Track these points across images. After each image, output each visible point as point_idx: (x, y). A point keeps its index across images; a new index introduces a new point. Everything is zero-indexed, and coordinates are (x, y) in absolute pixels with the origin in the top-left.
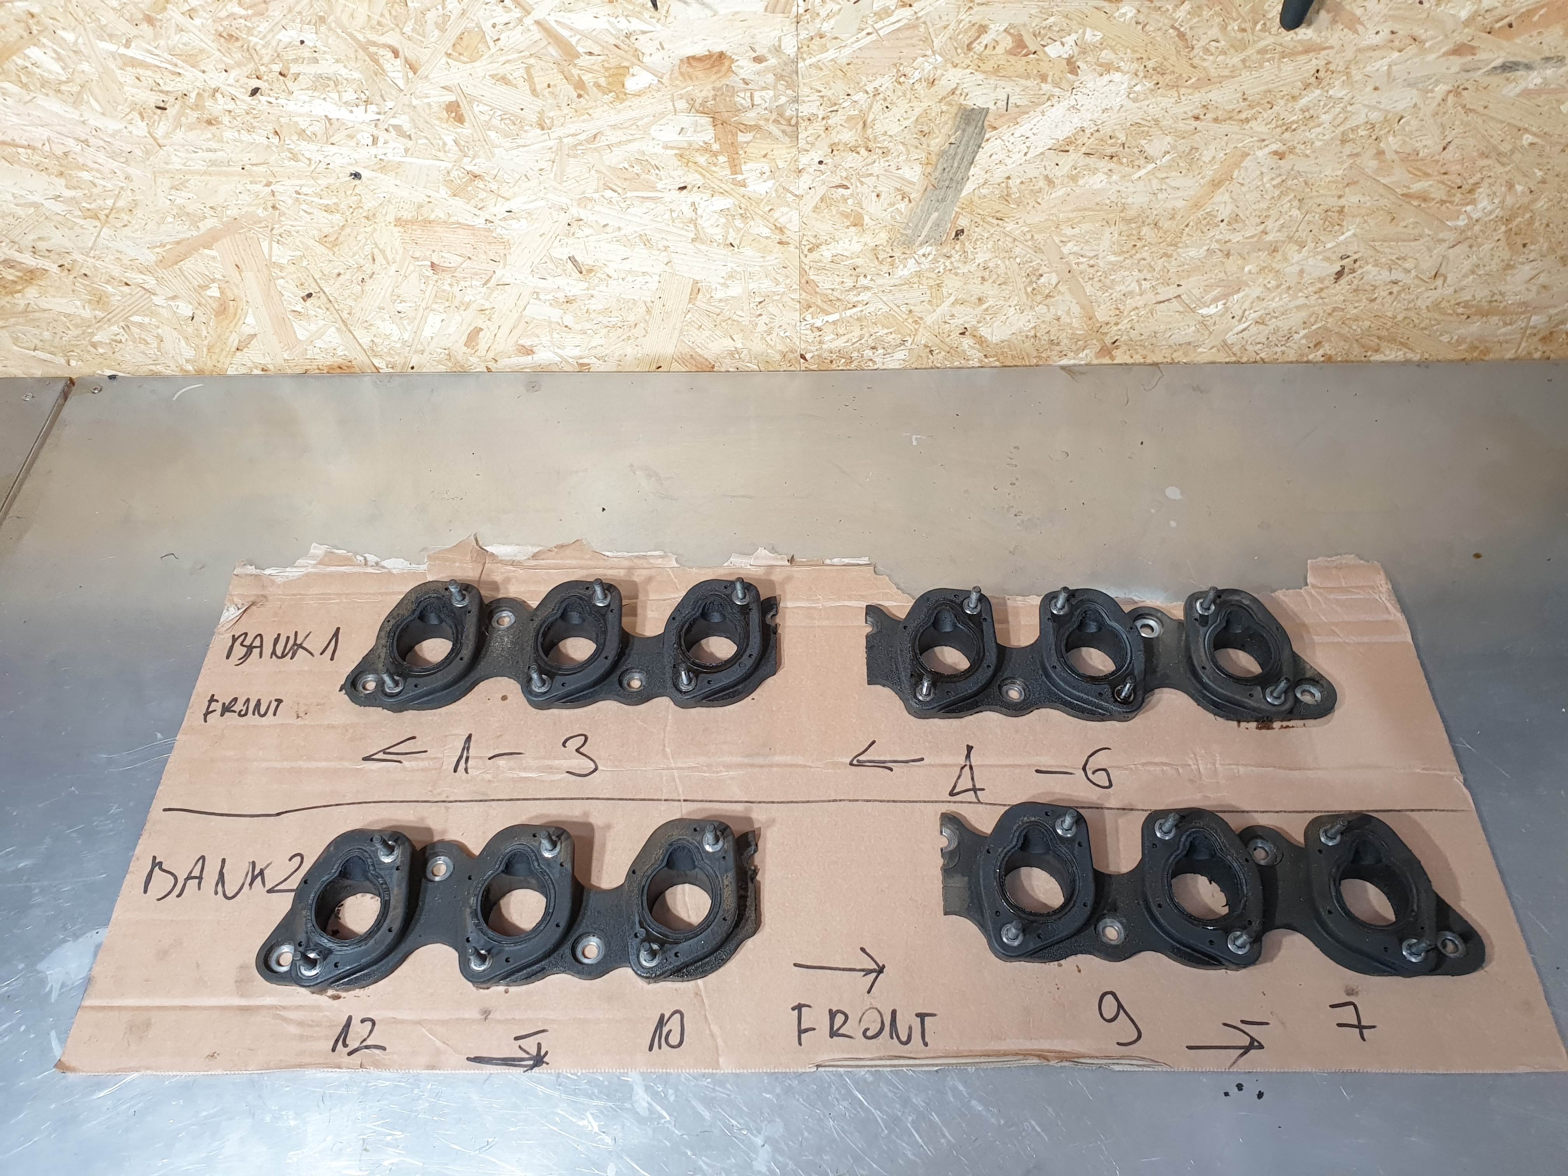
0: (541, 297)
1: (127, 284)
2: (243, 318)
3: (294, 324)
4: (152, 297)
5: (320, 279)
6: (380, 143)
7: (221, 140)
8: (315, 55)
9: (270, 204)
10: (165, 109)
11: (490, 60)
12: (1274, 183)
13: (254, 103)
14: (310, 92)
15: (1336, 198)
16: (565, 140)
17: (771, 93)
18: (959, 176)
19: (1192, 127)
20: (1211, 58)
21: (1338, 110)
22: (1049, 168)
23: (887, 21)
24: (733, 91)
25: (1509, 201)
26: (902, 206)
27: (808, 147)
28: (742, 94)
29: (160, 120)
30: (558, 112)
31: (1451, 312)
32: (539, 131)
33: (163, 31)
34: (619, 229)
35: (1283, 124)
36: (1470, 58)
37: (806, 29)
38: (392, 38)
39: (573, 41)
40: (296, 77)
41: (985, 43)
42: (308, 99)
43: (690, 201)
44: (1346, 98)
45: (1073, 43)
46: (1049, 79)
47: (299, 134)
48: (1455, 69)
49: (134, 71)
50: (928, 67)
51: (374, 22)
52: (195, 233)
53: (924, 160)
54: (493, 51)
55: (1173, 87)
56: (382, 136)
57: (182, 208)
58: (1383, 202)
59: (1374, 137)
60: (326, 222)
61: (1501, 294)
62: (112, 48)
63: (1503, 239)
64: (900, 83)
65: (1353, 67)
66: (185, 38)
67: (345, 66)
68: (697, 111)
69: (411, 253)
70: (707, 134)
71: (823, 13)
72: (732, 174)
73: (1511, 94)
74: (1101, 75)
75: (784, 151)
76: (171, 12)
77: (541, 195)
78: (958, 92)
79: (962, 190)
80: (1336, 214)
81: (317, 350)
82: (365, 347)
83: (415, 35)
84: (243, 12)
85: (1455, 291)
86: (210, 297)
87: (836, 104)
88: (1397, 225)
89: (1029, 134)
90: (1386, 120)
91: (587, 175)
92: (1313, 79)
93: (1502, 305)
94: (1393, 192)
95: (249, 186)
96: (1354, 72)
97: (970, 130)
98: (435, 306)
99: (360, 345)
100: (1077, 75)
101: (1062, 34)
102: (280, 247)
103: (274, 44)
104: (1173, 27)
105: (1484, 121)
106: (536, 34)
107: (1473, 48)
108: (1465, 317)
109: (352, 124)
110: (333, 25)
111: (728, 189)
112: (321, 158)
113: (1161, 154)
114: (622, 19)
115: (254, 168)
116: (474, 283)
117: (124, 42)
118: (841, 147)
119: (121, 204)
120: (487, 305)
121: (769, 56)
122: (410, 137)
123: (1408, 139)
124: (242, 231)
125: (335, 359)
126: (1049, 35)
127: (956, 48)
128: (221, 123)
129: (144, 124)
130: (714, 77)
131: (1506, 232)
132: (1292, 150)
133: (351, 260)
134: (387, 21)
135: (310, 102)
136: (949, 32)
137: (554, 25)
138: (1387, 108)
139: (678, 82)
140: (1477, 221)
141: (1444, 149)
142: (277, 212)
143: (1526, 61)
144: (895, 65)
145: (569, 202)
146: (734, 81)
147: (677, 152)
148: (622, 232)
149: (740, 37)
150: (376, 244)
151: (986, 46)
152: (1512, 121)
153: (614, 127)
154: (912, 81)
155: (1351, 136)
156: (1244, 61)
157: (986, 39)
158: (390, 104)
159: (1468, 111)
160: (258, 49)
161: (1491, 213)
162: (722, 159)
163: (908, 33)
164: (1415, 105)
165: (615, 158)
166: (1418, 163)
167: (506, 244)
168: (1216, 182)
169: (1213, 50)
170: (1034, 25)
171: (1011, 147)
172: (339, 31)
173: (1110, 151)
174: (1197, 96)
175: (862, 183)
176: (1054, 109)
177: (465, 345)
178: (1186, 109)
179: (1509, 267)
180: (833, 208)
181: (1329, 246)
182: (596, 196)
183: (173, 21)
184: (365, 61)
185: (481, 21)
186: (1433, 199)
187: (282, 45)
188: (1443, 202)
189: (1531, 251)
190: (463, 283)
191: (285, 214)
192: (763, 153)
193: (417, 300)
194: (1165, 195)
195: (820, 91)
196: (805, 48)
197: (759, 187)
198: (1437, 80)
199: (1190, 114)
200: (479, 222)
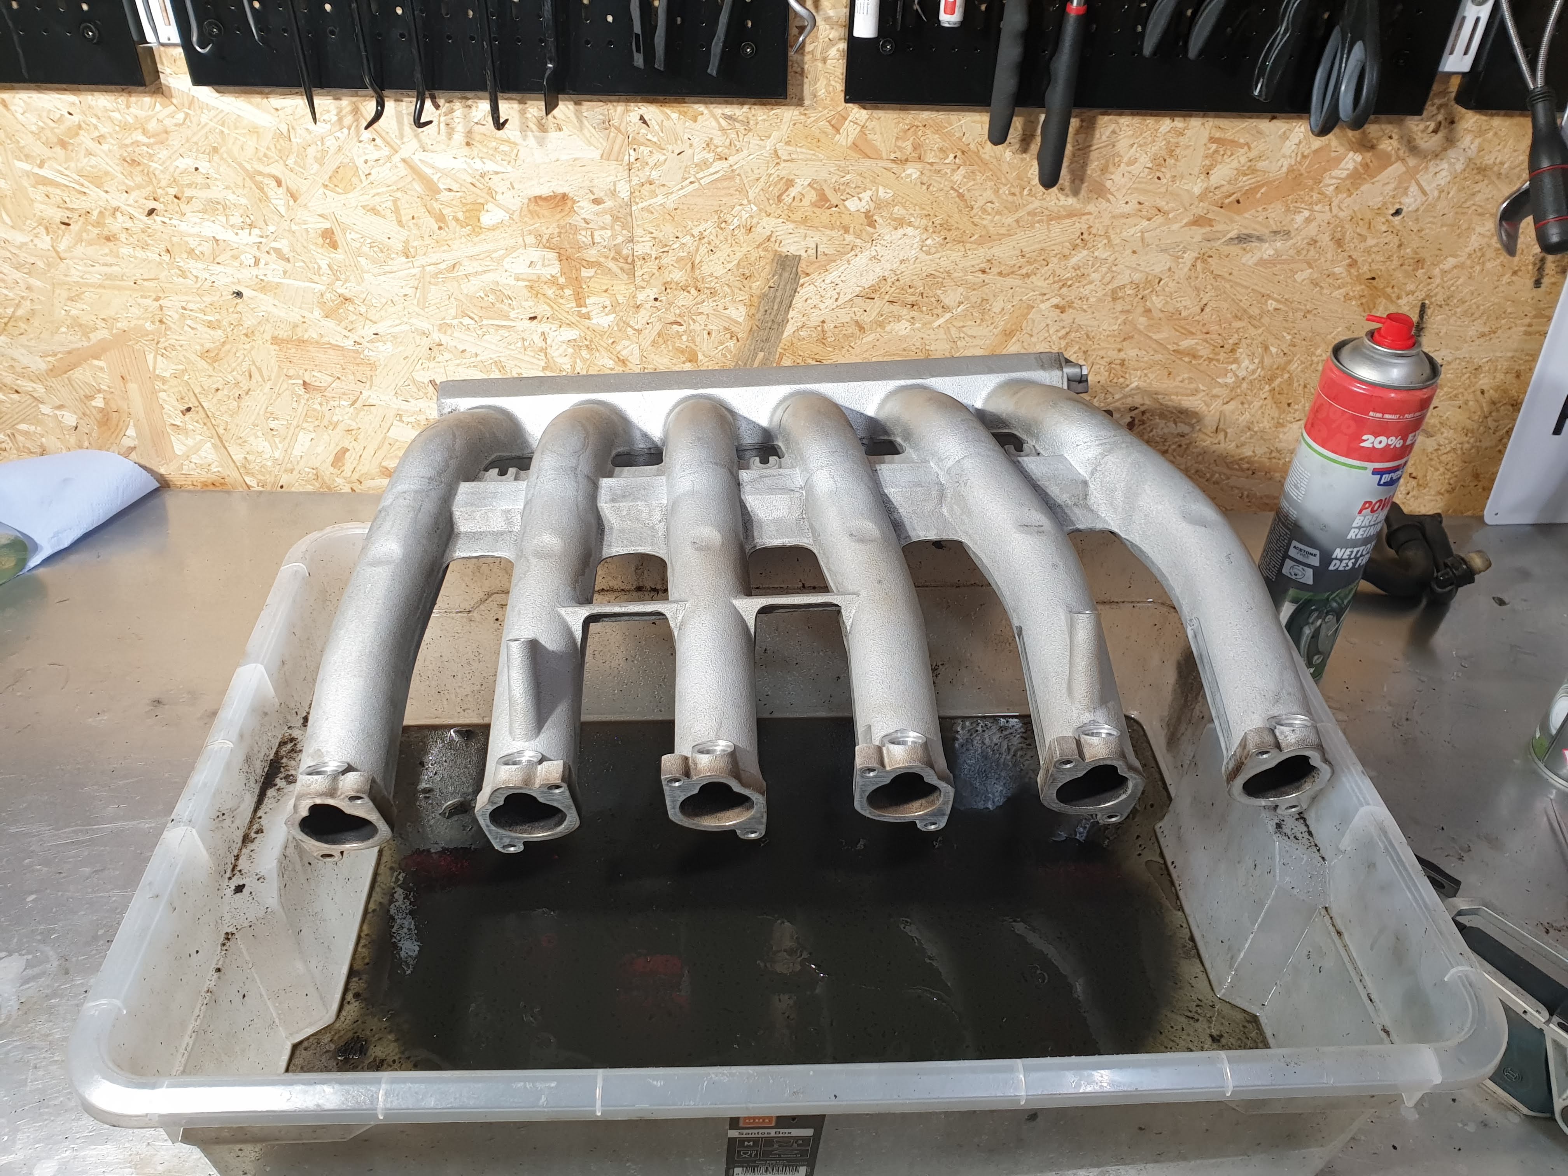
0: (404, 419)
1: (17, 392)
2: (124, 429)
3: (172, 437)
4: (40, 406)
5: (200, 393)
6: (261, 265)
7: (118, 257)
8: (208, 181)
9: (157, 318)
10: (68, 225)
11: (361, 192)
12: (1060, 334)
13: (149, 222)
14: (200, 215)
15: (1116, 352)
16: (428, 269)
17: (609, 233)
18: (779, 318)
19: (980, 280)
20: (989, 217)
21: (1104, 270)
22: (858, 314)
23: (706, 173)
24: (576, 230)
25: (1267, 361)
26: (731, 344)
27: (644, 284)
28: (583, 233)
29: (64, 235)
30: (421, 242)
31: (1236, 467)
32: (404, 259)
33: (74, 154)
34: (476, 355)
35: (1060, 280)
36: (1208, 229)
37: (637, 176)
38: (276, 169)
39: (435, 178)
40: (190, 200)
41: (792, 195)
42: (198, 220)
43: (540, 330)
44: (1111, 259)
45: (869, 199)
46: (851, 230)
47: (189, 253)
48: (1198, 238)
49: (44, 188)
50: (745, 215)
51: (261, 154)
52: (86, 344)
53: (748, 303)
54: (365, 183)
55: (960, 242)
56: (264, 258)
57: (75, 319)
58: (1158, 357)
59: (1140, 296)
60: (210, 338)
61: (1278, 451)
62: (27, 167)
63: (1269, 398)
64: (721, 229)
65: (1110, 231)
66: (93, 161)
67: (234, 193)
68: (544, 247)
69: (285, 370)
70: (555, 269)
71: (651, 161)
72: (577, 307)
73: (1250, 263)
74: (896, 229)
75: (623, 287)
76: (82, 138)
77: (405, 320)
78: (773, 239)
79: (783, 332)
80: (1118, 367)
81: (193, 465)
82: (238, 464)
83: (296, 168)
84: (146, 140)
85: (1237, 447)
86: (95, 407)
87: (666, 246)
88: (1174, 380)
89: (838, 281)
90: (1147, 281)
91: (447, 302)
92: (1079, 241)
93: (1281, 462)
94: (1166, 348)
95: (139, 300)
96: (1112, 236)
97: (786, 275)
98: (305, 425)
99: (234, 462)
100: (875, 228)
101: (858, 190)
102: (164, 360)
103: (171, 169)
104: (952, 188)
105: (1232, 287)
106: (403, 170)
107: (1210, 220)
108: (1251, 472)
109: (236, 246)
110: (225, 156)
111: (573, 320)
112: (207, 276)
113: (956, 304)
114: (477, 160)
115: (145, 283)
116: (342, 403)
117: (38, 162)
118: (673, 286)
119: (20, 312)
120: (354, 426)
121: (606, 199)
122: (288, 260)
123: (1168, 299)
124: (130, 343)
125: (209, 475)
126: (848, 191)
127: (768, 200)
128: (117, 239)
129: (48, 238)
130: (559, 216)
131: (1270, 391)
132: (1070, 305)
133: (229, 376)
134: (272, 154)
135: (201, 224)
136: (761, 184)
137: (419, 163)
138: (1147, 270)
139: (526, 219)
140: (1243, 379)
141: (1202, 310)
142: (164, 326)
143: (1258, 234)
144: (716, 212)
145: (431, 328)
146: (576, 220)
147: (527, 283)
148: (479, 358)
149: (580, 180)
150: (254, 362)
151: (794, 198)
152: (1255, 287)
153: (472, 258)
154: (732, 227)
155: (1120, 294)
156: (1017, 221)
157: (793, 192)
158: (272, 228)
159: (1216, 277)
160: (157, 173)
161: (1254, 372)
162: (568, 292)
163: (725, 184)
164: (1170, 269)
165: (472, 287)
166: (1183, 323)
167: (373, 366)
168: (1007, 332)
169: (990, 210)
170: (833, 181)
171: (823, 293)
172: (230, 161)
173: (911, 299)
174: (981, 252)
175: (694, 321)
176: (858, 259)
177: (332, 465)
178: (973, 263)
179: (1279, 425)
180: (669, 343)
181: (1117, 397)
182: (455, 322)
183: (84, 146)
184: (251, 188)
185: (355, 158)
186: (1202, 357)
187: (178, 171)
188: (1210, 360)
189: (1296, 410)
190: (332, 403)
191: (170, 328)
192: (605, 288)
193: (288, 418)
194: (964, 343)
195: (652, 233)
196: (637, 193)
197: (603, 321)
198: (1184, 247)
199: (977, 268)
200: (349, 344)
